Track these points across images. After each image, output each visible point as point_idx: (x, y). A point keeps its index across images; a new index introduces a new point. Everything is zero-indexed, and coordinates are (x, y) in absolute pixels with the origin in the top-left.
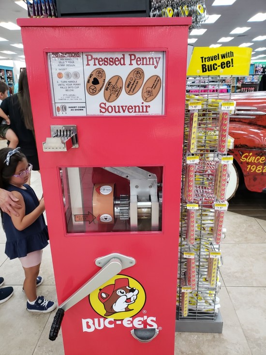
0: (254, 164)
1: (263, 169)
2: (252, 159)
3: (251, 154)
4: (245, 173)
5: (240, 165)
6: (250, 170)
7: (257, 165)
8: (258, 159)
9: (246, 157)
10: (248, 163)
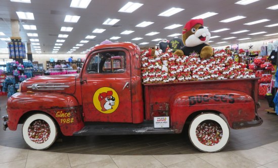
0: (64, 118)
1: (70, 120)
2: (63, 115)
3: (61, 112)
4: (60, 125)
5: (56, 120)
6: (63, 122)
7: (67, 118)
8: (66, 115)
9: (59, 114)
10: (61, 118)
